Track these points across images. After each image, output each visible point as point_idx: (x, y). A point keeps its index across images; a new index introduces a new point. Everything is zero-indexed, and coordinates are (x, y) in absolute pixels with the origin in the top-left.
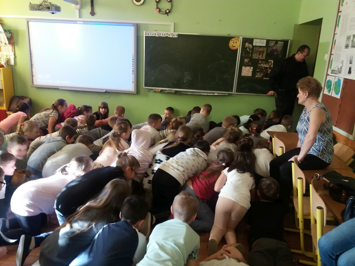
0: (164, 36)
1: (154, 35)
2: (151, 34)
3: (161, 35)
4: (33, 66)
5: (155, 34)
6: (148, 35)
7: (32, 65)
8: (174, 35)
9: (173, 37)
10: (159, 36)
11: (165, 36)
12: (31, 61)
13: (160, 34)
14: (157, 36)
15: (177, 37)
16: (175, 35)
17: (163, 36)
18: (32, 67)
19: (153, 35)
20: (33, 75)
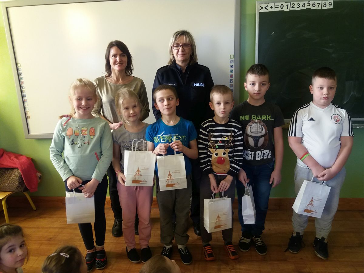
0: (303, 8)
1: (279, 9)
2: (271, 7)
3: (296, 6)
4: (25, 98)
5: (282, 6)
6: (265, 10)
7: (23, 96)
8: (325, 4)
9: (323, 8)
10: (291, 9)
11: (305, 8)
12: (21, 87)
13: (292, 6)
14: (285, 9)
15: (332, 7)
16: (327, 5)
17: (299, 9)
18: (23, 101)
19: (276, 10)
20: (28, 115)
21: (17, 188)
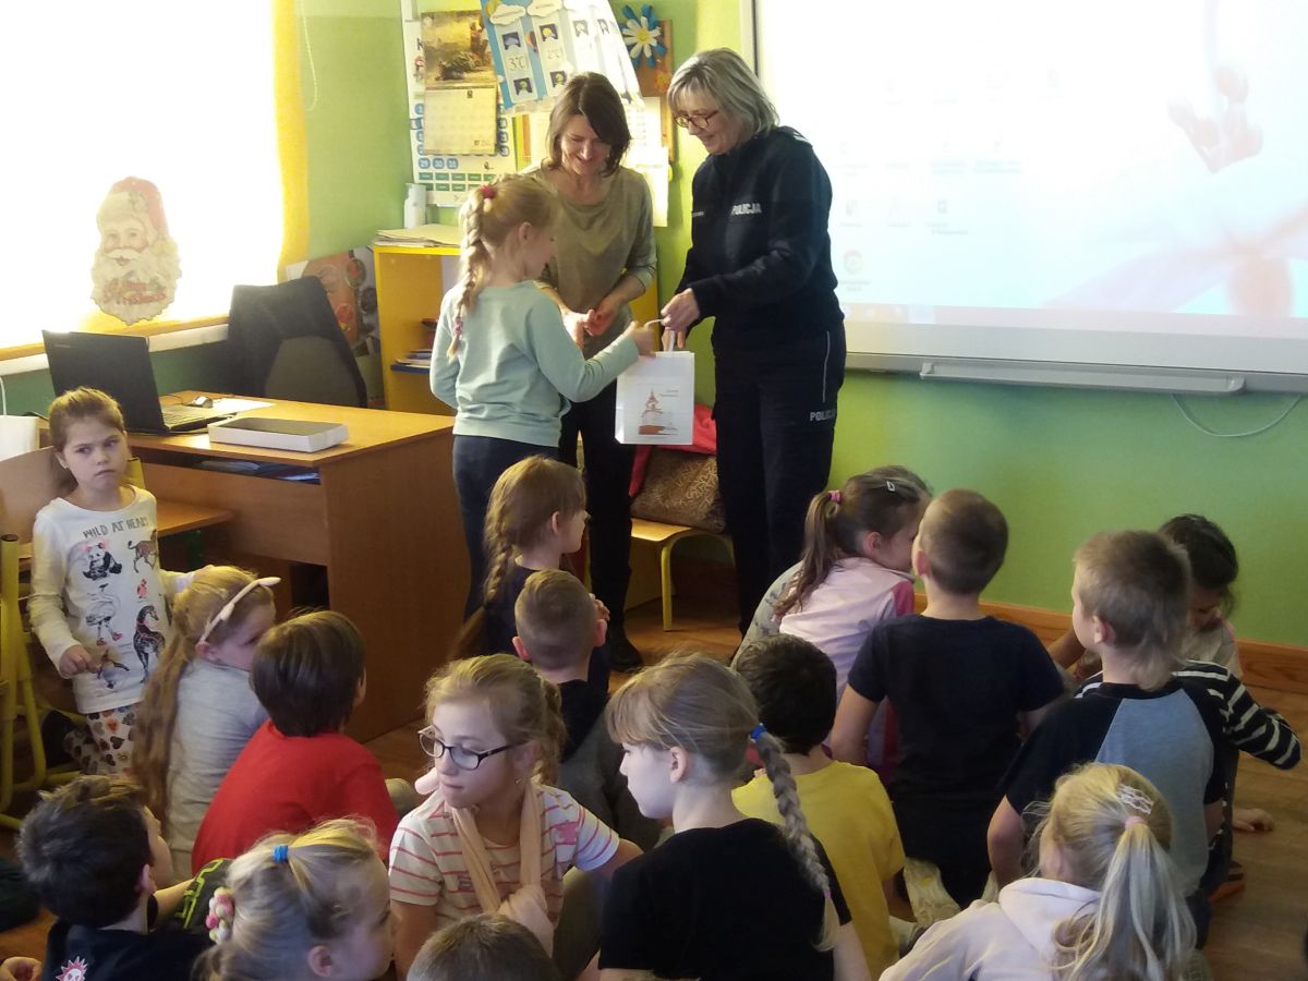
21: (708, 518)
